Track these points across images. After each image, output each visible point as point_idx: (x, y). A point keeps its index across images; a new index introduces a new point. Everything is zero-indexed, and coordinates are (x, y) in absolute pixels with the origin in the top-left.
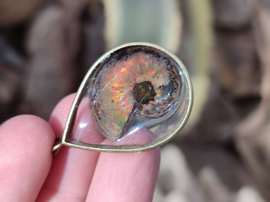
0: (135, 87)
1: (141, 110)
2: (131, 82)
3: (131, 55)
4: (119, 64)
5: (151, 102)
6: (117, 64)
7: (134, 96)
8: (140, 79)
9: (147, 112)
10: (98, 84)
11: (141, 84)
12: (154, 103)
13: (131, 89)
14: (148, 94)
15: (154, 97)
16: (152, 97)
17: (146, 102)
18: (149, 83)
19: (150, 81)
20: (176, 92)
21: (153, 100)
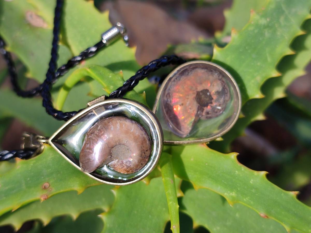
0: (197, 94)
1: (203, 111)
2: (194, 91)
3: (191, 71)
4: (183, 78)
5: (210, 105)
6: (181, 79)
7: (197, 101)
8: (200, 88)
9: (208, 113)
10: (168, 95)
11: (202, 91)
12: (212, 105)
13: (195, 95)
14: (207, 99)
15: (211, 101)
16: (210, 101)
17: (206, 105)
18: (207, 91)
19: (208, 89)
20: (227, 96)
21: (211, 103)
